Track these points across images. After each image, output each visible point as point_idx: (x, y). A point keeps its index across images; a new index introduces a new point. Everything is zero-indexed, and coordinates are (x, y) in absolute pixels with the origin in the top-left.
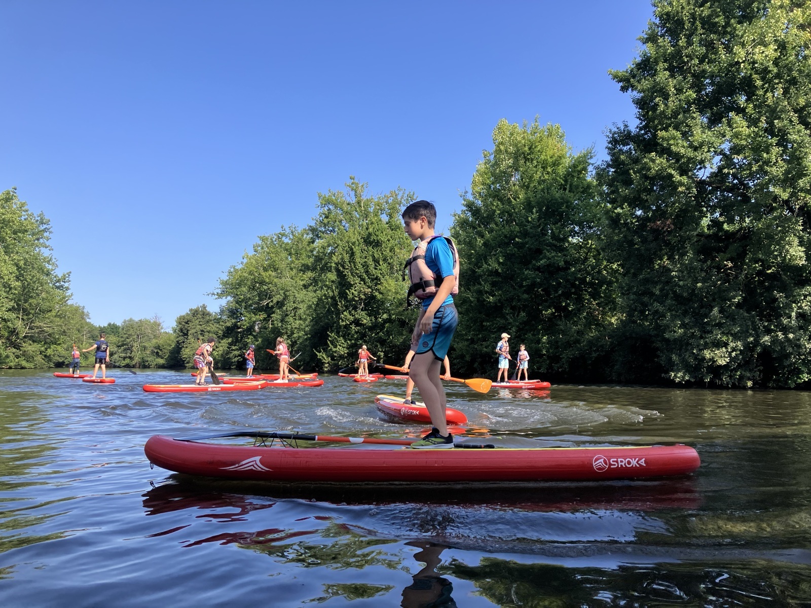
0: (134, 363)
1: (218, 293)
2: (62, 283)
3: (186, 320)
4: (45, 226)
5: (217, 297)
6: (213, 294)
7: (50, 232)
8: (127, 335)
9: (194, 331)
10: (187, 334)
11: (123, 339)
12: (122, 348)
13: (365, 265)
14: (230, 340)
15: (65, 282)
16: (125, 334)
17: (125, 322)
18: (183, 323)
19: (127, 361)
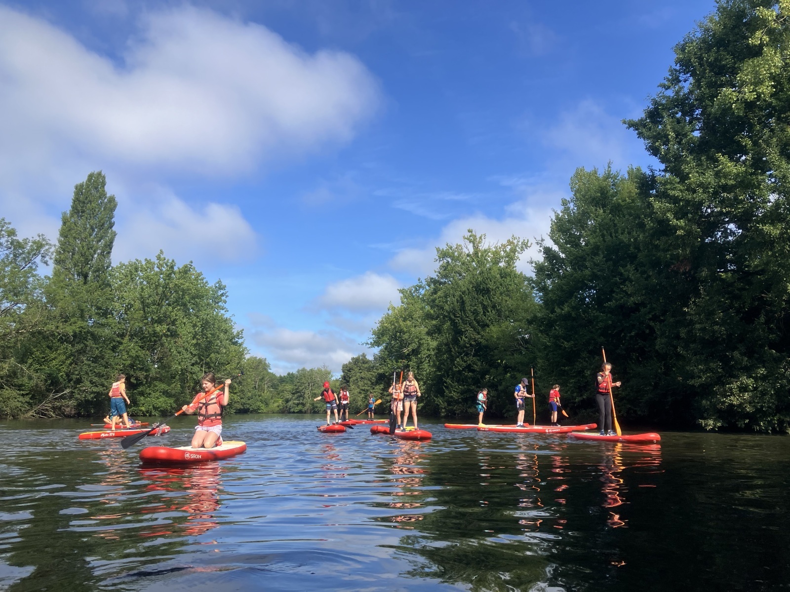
0: (306, 408)
1: (371, 343)
2: (236, 340)
3: (348, 368)
4: (222, 291)
5: (370, 346)
6: (367, 344)
7: (227, 297)
8: (299, 384)
9: (354, 378)
10: (348, 382)
11: (296, 387)
12: (296, 395)
13: (475, 313)
14: (382, 386)
15: (238, 338)
16: (298, 382)
18: (346, 371)
19: (300, 407)
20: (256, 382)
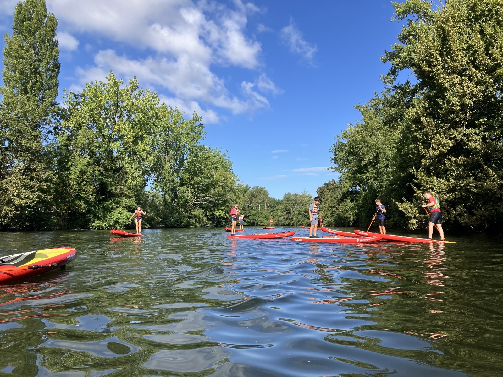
0: (293, 222)
3: (322, 191)
11: (285, 207)
12: (285, 212)
16: (286, 203)
17: (285, 195)
18: (320, 193)
19: (289, 221)
20: (259, 203)
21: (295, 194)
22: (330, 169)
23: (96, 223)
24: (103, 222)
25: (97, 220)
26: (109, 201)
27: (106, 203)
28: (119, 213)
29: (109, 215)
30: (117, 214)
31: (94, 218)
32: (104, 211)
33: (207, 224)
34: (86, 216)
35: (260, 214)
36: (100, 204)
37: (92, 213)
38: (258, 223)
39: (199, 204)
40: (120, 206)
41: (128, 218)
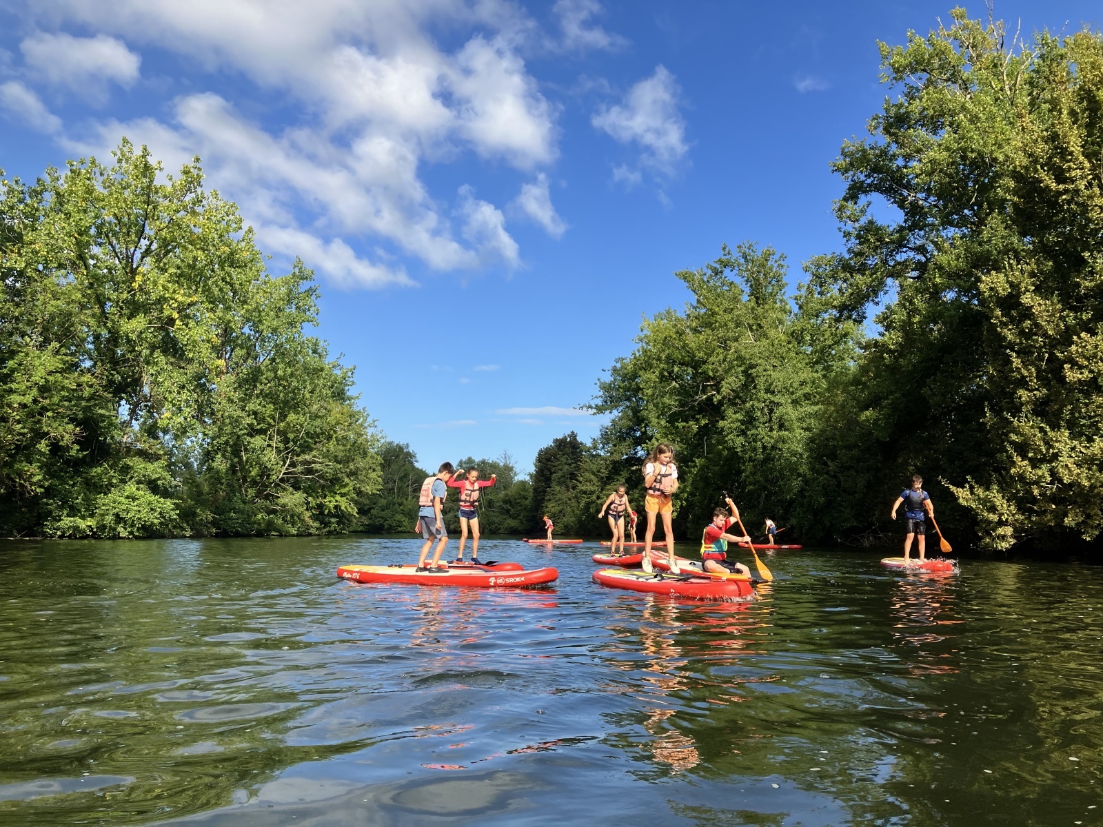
1: (597, 406)
2: (343, 388)
3: (548, 457)
4: (308, 284)
5: (595, 411)
6: (590, 406)
7: (317, 296)
9: (560, 473)
10: (548, 479)
15: (346, 385)
18: (544, 462)
20: (395, 482)
21: (483, 462)
22: (585, 409)
23: (67, 522)
24: (83, 518)
25: (68, 516)
26: (101, 465)
27: (94, 470)
28: (127, 497)
29: (101, 499)
30: (122, 499)
31: (61, 508)
32: (88, 490)
33: (308, 527)
34: (38, 504)
35: (397, 506)
36: (77, 473)
37: (55, 496)
38: (391, 527)
39: (292, 481)
40: (132, 478)
41: (152, 509)
